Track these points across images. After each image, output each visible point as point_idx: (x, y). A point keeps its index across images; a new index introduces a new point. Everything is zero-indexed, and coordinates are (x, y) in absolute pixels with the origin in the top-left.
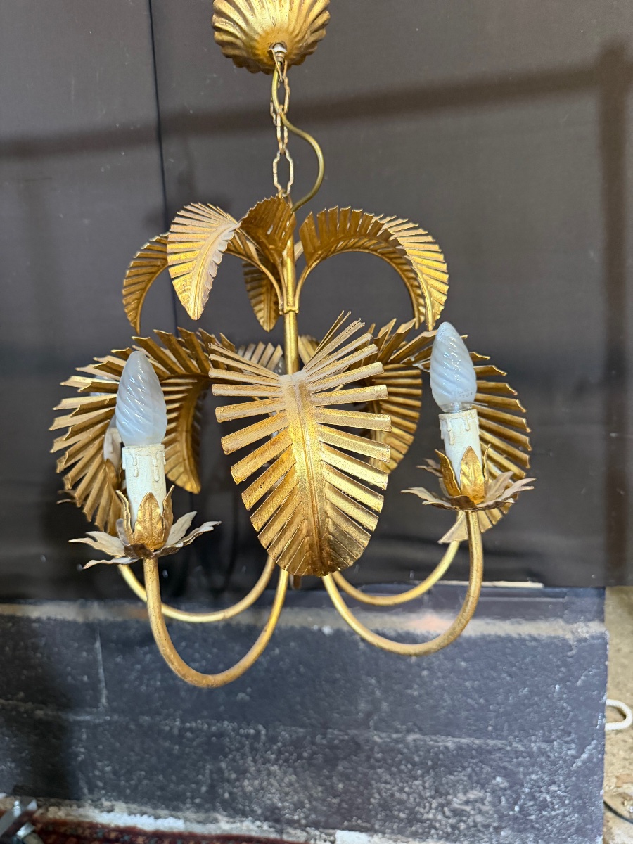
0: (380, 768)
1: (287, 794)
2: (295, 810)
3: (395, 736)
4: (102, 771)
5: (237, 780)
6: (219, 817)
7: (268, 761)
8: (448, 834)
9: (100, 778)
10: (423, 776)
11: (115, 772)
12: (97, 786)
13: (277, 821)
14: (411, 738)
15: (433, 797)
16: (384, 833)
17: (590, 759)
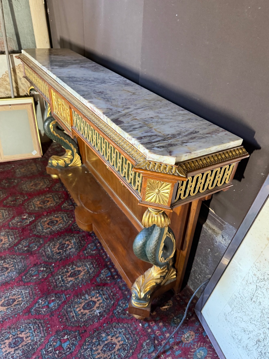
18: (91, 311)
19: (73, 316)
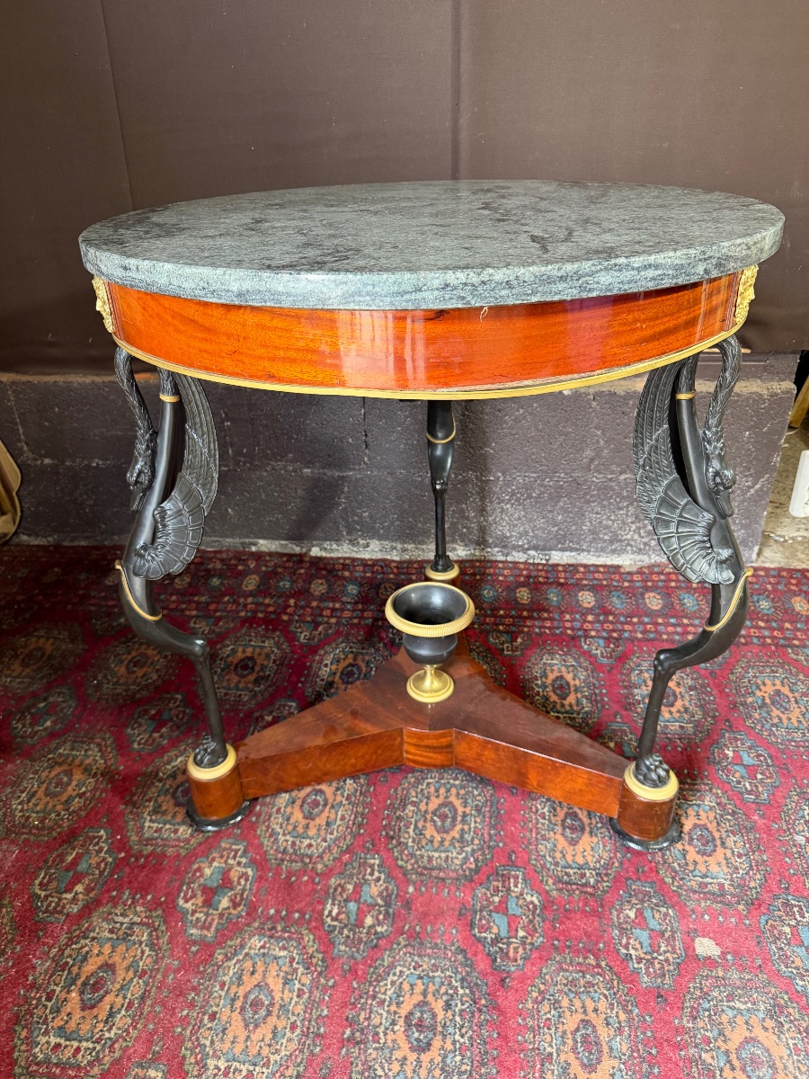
0: (594, 502)
1: (515, 526)
2: (520, 538)
3: (610, 476)
4: (361, 517)
5: (475, 517)
6: (457, 547)
7: (503, 501)
8: (640, 549)
9: (357, 523)
10: (627, 506)
11: (371, 516)
12: (355, 529)
13: (505, 547)
14: (623, 477)
15: (632, 523)
16: (589, 551)
17: (761, 489)
18: (682, 697)
19: (681, 727)
